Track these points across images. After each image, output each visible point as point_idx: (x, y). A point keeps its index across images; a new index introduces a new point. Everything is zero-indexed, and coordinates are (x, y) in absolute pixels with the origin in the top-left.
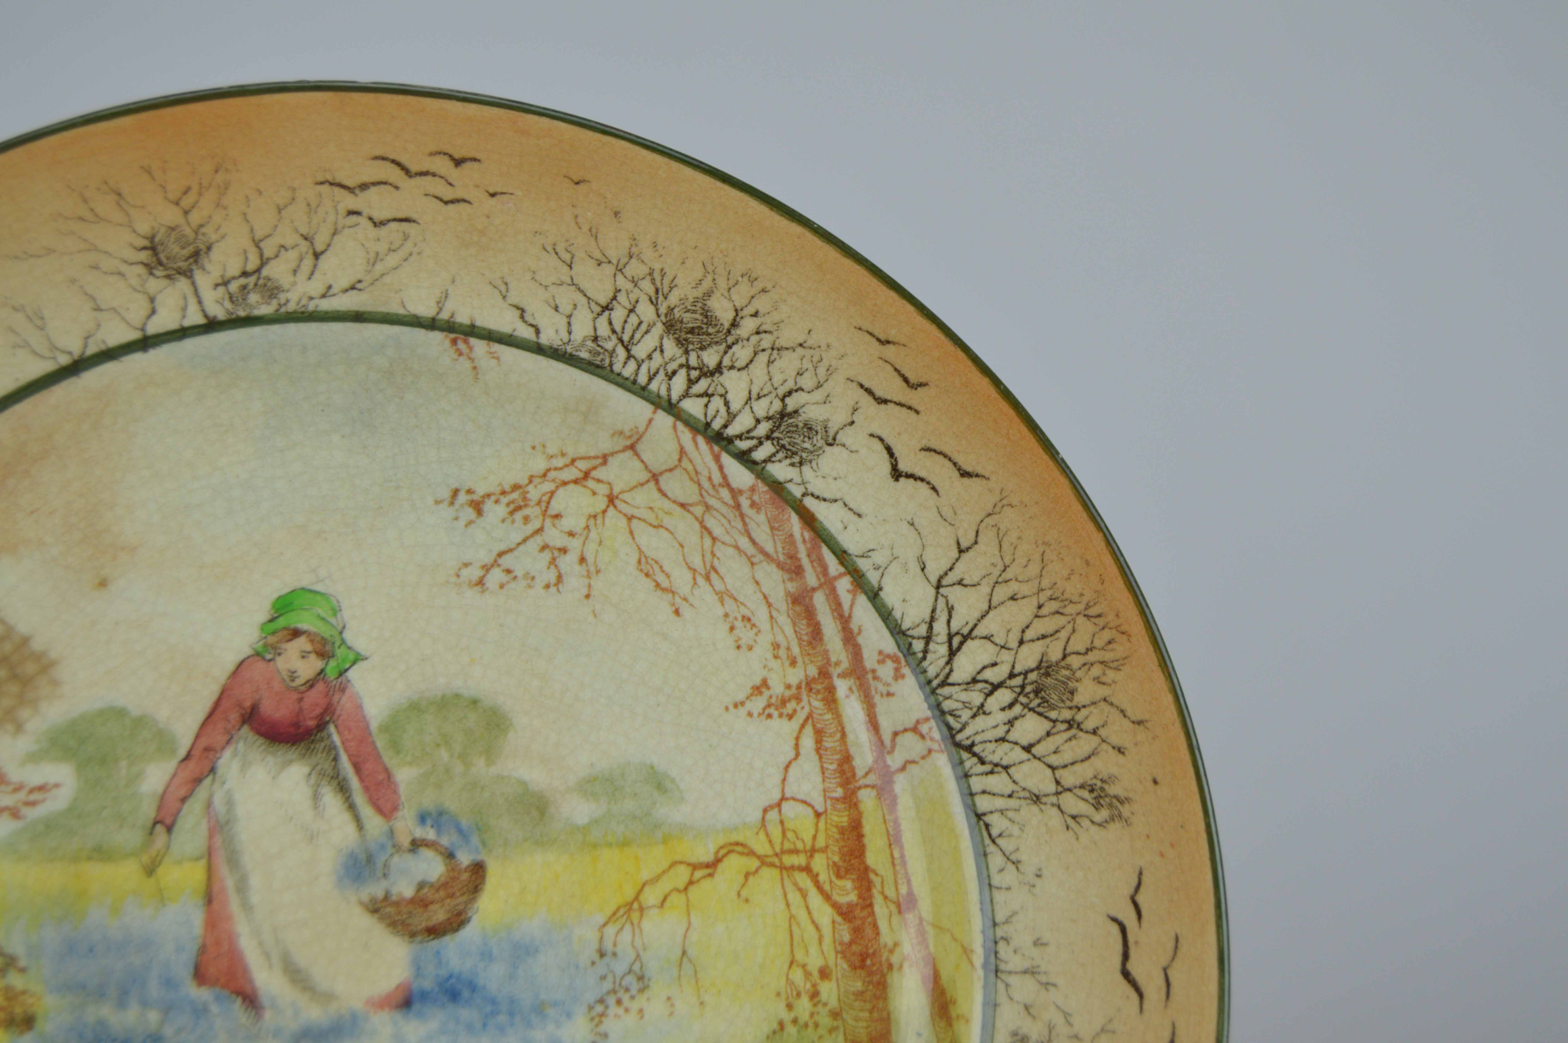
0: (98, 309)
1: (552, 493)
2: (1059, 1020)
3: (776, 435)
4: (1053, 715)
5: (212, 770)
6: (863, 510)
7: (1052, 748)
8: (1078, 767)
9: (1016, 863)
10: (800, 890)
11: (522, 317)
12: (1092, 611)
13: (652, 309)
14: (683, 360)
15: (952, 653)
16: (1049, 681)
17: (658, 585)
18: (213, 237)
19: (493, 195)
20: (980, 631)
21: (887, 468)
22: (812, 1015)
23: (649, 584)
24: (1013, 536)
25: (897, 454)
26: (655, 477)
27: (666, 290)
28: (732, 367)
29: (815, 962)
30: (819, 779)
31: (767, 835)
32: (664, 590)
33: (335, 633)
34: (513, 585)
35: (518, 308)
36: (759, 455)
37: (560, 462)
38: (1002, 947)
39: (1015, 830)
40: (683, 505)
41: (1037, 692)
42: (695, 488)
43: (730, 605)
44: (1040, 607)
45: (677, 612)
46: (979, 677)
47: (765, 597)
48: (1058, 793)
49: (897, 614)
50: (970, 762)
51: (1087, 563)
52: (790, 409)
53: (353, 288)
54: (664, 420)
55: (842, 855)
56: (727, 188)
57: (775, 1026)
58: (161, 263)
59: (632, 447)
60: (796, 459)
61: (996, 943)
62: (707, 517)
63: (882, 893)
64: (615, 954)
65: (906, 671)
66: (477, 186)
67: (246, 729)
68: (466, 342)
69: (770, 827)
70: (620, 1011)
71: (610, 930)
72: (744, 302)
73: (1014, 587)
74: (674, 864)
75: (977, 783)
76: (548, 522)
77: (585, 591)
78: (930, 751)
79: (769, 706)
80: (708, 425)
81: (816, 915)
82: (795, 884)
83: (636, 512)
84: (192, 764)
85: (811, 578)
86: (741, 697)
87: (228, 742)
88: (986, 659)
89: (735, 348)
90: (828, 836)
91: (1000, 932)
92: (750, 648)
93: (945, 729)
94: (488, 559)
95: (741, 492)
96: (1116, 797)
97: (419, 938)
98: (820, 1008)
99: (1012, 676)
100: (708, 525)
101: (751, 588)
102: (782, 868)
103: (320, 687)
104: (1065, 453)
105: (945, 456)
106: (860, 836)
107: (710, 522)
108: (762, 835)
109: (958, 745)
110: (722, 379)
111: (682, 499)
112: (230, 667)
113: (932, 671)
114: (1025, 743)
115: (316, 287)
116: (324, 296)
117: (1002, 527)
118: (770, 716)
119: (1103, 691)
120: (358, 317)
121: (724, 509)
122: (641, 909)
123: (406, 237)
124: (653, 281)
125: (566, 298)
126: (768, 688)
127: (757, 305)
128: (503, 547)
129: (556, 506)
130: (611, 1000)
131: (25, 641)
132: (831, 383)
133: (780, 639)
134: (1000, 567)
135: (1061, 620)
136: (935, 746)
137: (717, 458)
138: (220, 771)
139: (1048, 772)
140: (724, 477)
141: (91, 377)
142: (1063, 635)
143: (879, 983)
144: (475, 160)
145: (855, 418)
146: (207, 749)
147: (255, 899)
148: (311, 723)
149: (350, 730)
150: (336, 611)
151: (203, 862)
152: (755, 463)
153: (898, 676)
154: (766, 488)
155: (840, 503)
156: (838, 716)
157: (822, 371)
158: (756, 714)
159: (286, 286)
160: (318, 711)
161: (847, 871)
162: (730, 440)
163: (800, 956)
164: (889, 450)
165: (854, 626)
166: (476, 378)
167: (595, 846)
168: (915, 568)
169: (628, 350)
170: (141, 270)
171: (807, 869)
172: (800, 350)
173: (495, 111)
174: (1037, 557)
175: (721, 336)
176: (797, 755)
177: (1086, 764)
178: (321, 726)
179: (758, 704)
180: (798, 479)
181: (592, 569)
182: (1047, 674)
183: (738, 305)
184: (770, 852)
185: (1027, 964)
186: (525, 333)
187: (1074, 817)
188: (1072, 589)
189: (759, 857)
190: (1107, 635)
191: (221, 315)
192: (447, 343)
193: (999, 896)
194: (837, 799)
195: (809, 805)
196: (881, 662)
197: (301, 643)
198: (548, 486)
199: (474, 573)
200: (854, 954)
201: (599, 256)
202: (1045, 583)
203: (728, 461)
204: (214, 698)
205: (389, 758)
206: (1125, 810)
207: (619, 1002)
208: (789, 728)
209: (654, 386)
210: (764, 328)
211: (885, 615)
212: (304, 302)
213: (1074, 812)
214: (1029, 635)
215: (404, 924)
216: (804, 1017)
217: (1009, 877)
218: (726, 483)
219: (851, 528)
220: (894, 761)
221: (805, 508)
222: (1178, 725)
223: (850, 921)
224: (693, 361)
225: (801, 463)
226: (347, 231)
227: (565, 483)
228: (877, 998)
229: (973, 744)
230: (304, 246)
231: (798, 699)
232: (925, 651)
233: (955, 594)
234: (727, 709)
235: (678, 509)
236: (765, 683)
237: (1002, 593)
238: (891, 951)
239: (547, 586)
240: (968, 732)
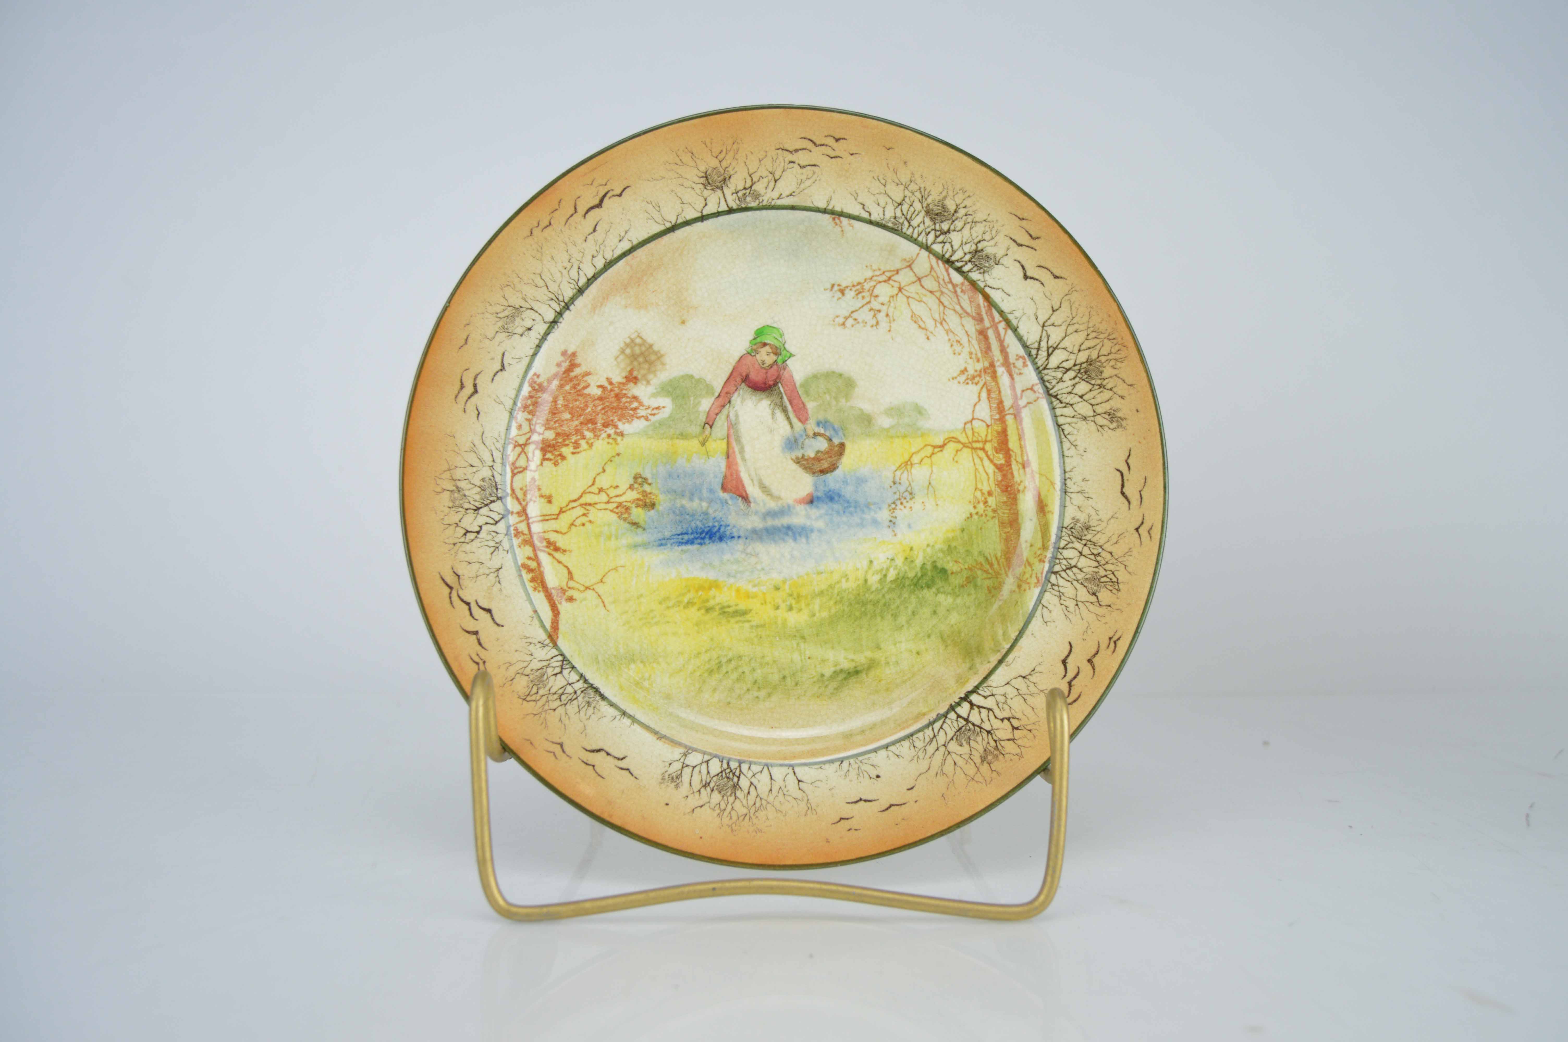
0: (683, 203)
1: (875, 286)
2: (1093, 513)
3: (973, 260)
4: (1093, 382)
5: (729, 402)
6: (1010, 293)
7: (1092, 396)
8: (1103, 405)
9: (1075, 446)
10: (980, 458)
11: (864, 208)
12: (1110, 337)
13: (920, 204)
14: (933, 227)
15: (1049, 355)
16: (1091, 367)
17: (920, 327)
18: (732, 172)
19: (852, 154)
20: (1062, 345)
21: (1022, 274)
22: (984, 511)
23: (916, 326)
24: (1076, 305)
25: (1026, 268)
26: (919, 279)
27: (926, 196)
28: (954, 230)
29: (986, 489)
30: (988, 411)
31: (966, 434)
32: (923, 329)
33: (781, 345)
34: (857, 325)
35: (862, 204)
36: (965, 269)
37: (878, 273)
38: (1068, 482)
39: (1075, 432)
40: (931, 292)
41: (1086, 372)
42: (937, 284)
43: (951, 335)
44: (1088, 335)
45: (928, 338)
46: (1061, 366)
47: (967, 332)
48: (1094, 416)
49: (1025, 338)
50: (1056, 402)
51: (1109, 316)
52: (979, 248)
53: (791, 195)
54: (924, 253)
55: (999, 443)
56: (953, 151)
57: (969, 515)
58: (709, 183)
59: (910, 266)
60: (982, 271)
61: (1065, 480)
62: (942, 297)
63: (1015, 460)
64: (900, 483)
65: (1029, 363)
66: (845, 151)
67: (743, 384)
68: (839, 219)
69: (967, 431)
70: (902, 507)
71: (898, 473)
72: (960, 201)
73: (1076, 326)
74: (926, 445)
75: (1058, 412)
76: (873, 299)
77: (888, 329)
78: (1038, 398)
79: (967, 379)
80: (943, 255)
81: (986, 469)
82: (978, 455)
83: (911, 295)
84: (720, 399)
85: (987, 323)
86: (955, 375)
87: (736, 390)
88: (1064, 358)
89: (956, 222)
90: (992, 435)
91: (1067, 475)
92: (959, 354)
93: (1045, 388)
94: (847, 314)
95: (957, 285)
96: (1120, 417)
97: (816, 475)
98: (988, 508)
99: (1075, 365)
100: (942, 300)
101: (960, 328)
102: (973, 448)
103: (775, 367)
104: (1100, 268)
105: (1047, 269)
106: (1006, 436)
107: (943, 299)
108: (964, 434)
109: (1050, 395)
110: (950, 235)
111: (931, 290)
112: (737, 358)
113: (1040, 363)
114: (1080, 394)
115: (775, 194)
116: (778, 198)
117: (1072, 301)
118: (968, 383)
119: (1115, 372)
120: (793, 208)
121: (949, 294)
122: (912, 464)
123: (814, 173)
124: (921, 192)
125: (883, 200)
126: (967, 371)
127: (966, 203)
128: (853, 309)
129: (876, 292)
130: (898, 502)
131: (651, 346)
132: (998, 237)
133: (973, 350)
134: (1071, 317)
135: (1097, 341)
136: (1041, 396)
137: (947, 271)
138: (733, 402)
139: (1090, 406)
140: (950, 279)
141: (679, 233)
142: (1098, 347)
143: (1014, 498)
144: (844, 139)
145: (1008, 253)
146: (727, 393)
147: (747, 456)
148: (771, 383)
149: (787, 386)
150: (782, 335)
151: (725, 441)
152: (964, 272)
153: (1025, 365)
154: (968, 284)
155: (1001, 290)
156: (997, 384)
157: (994, 232)
158: (962, 382)
159: (762, 194)
160: (774, 378)
161: (1000, 450)
162: (953, 262)
163: (979, 486)
164: (1023, 267)
165: (1005, 344)
166: (843, 235)
167: (892, 437)
168: (1033, 318)
169: (909, 223)
170: (701, 186)
171: (983, 449)
172: (984, 223)
173: (853, 117)
174: (1087, 314)
175: (950, 216)
176: (980, 400)
177: (1107, 403)
178: (776, 384)
179: (962, 378)
180: (982, 280)
181: (892, 319)
182: (1091, 365)
183: (958, 203)
184: (967, 441)
185: (1079, 489)
186: (865, 215)
187: (1101, 426)
188: (1102, 328)
189: (962, 444)
190: (1117, 347)
191: (735, 207)
192: (831, 219)
193: (1067, 460)
194: (996, 419)
195: (984, 422)
196: (1017, 360)
197: (767, 348)
198: (873, 283)
199: (841, 320)
200: (1003, 485)
201: (897, 181)
202: (1091, 325)
203: (951, 271)
204: (730, 371)
205: (804, 398)
206: (1124, 423)
207: (902, 503)
208: (976, 389)
209: (920, 239)
210: (969, 213)
211: (1020, 339)
212: (770, 201)
213: (1101, 424)
214: (1083, 347)
215: (810, 468)
216: (981, 512)
217: (1072, 451)
218: (951, 282)
219: (1005, 301)
220: (1022, 403)
221: (985, 292)
222: (1148, 386)
223: (1001, 472)
224: (938, 228)
225: (984, 273)
226: (789, 170)
227: (880, 282)
228: (1013, 504)
229: (1057, 395)
230: (771, 176)
231: (980, 376)
232: (1037, 355)
233: (1050, 330)
234: (949, 380)
235: (929, 294)
236: (966, 369)
237: (1071, 329)
238: (1019, 485)
239: (872, 326)
240: (1055, 389)
